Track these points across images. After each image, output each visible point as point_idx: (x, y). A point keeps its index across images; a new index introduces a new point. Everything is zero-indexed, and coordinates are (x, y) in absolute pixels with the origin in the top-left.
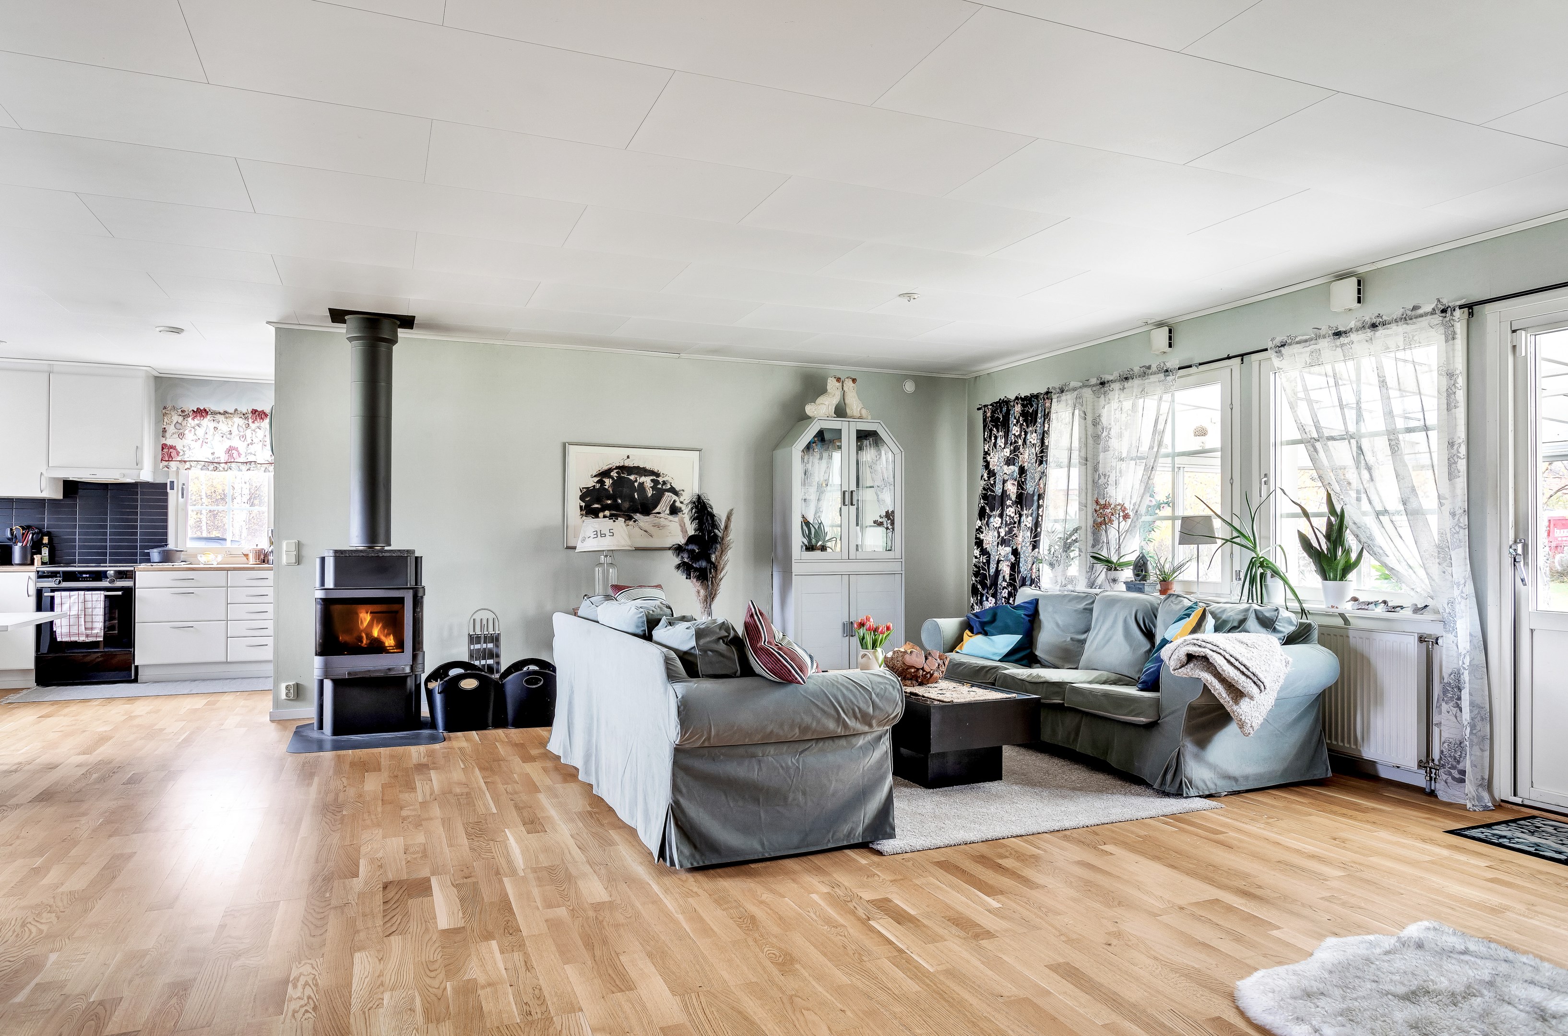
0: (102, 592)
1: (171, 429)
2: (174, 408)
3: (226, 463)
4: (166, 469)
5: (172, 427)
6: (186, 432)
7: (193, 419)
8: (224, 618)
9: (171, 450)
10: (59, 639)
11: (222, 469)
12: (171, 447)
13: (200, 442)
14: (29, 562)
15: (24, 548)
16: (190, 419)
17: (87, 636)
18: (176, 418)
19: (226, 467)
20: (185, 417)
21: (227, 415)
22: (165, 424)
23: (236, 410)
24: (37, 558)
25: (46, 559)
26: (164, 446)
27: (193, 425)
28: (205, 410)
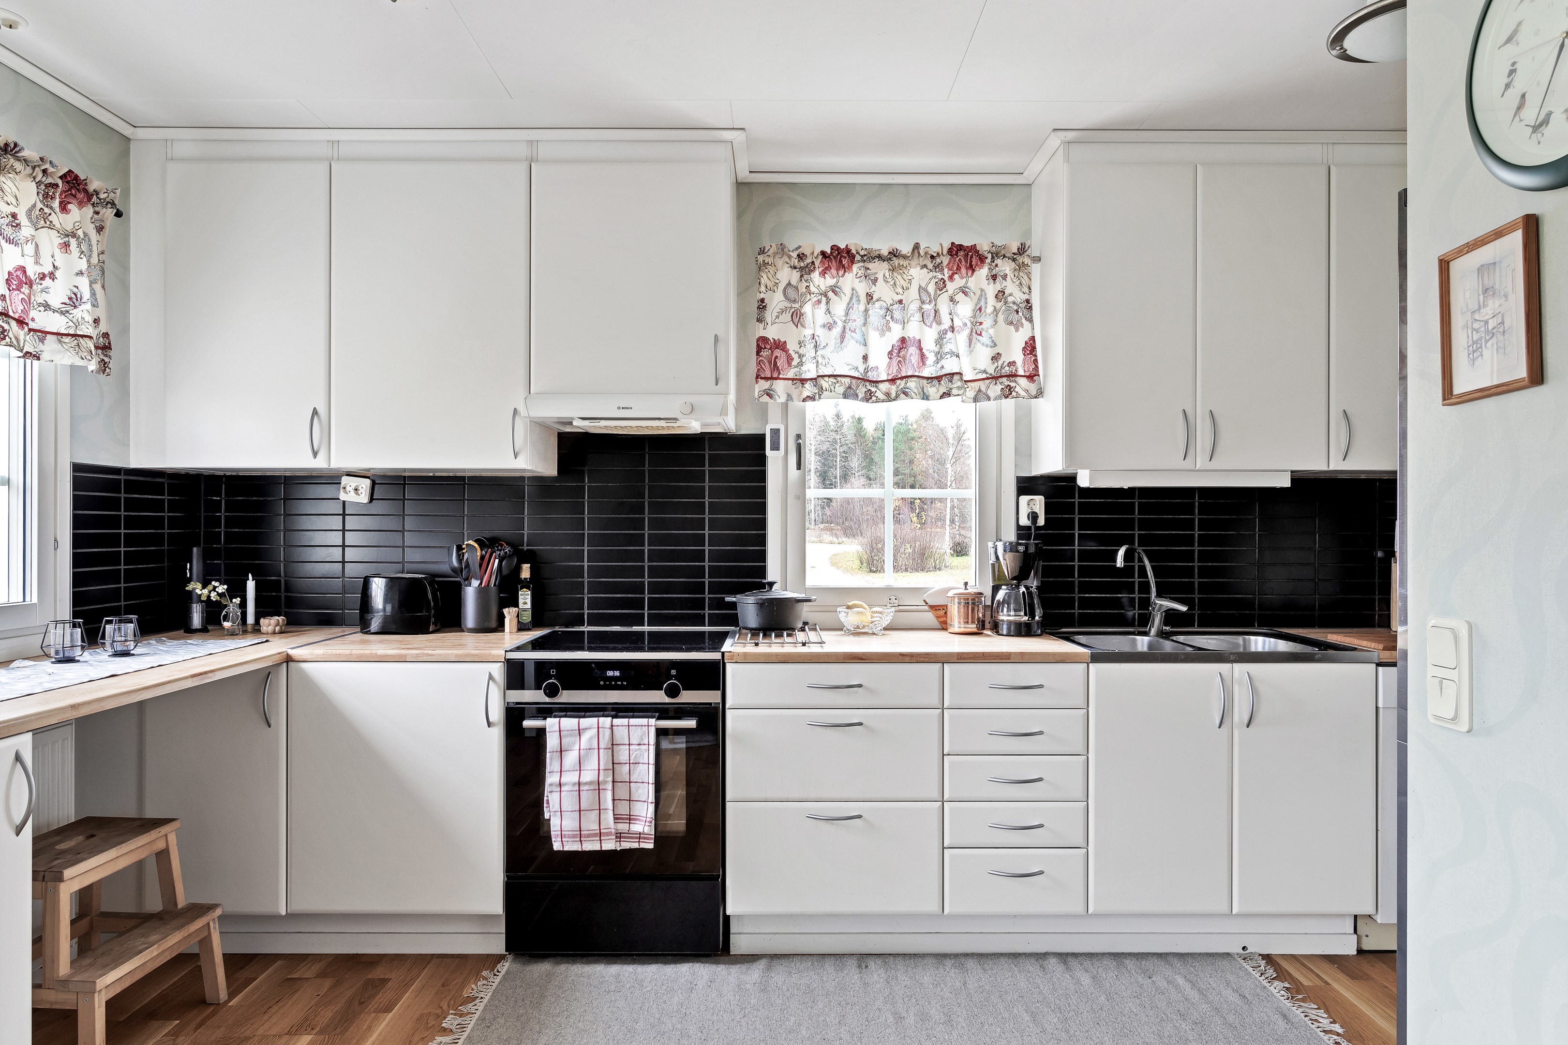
0: (652, 721)
1: (776, 301)
2: (782, 250)
3: (893, 381)
4: (766, 398)
5: (779, 296)
6: (807, 309)
7: (823, 274)
8: (936, 795)
9: (778, 353)
10: (557, 846)
11: (881, 396)
12: (780, 345)
13: (837, 330)
14: (494, 624)
15: (482, 592)
16: (816, 275)
17: (619, 836)
18: (786, 275)
19: (893, 389)
20: (806, 270)
21: (896, 261)
22: (763, 289)
23: (916, 247)
24: (509, 614)
25: (527, 618)
26: (762, 343)
27: (823, 288)
28: (848, 251)
